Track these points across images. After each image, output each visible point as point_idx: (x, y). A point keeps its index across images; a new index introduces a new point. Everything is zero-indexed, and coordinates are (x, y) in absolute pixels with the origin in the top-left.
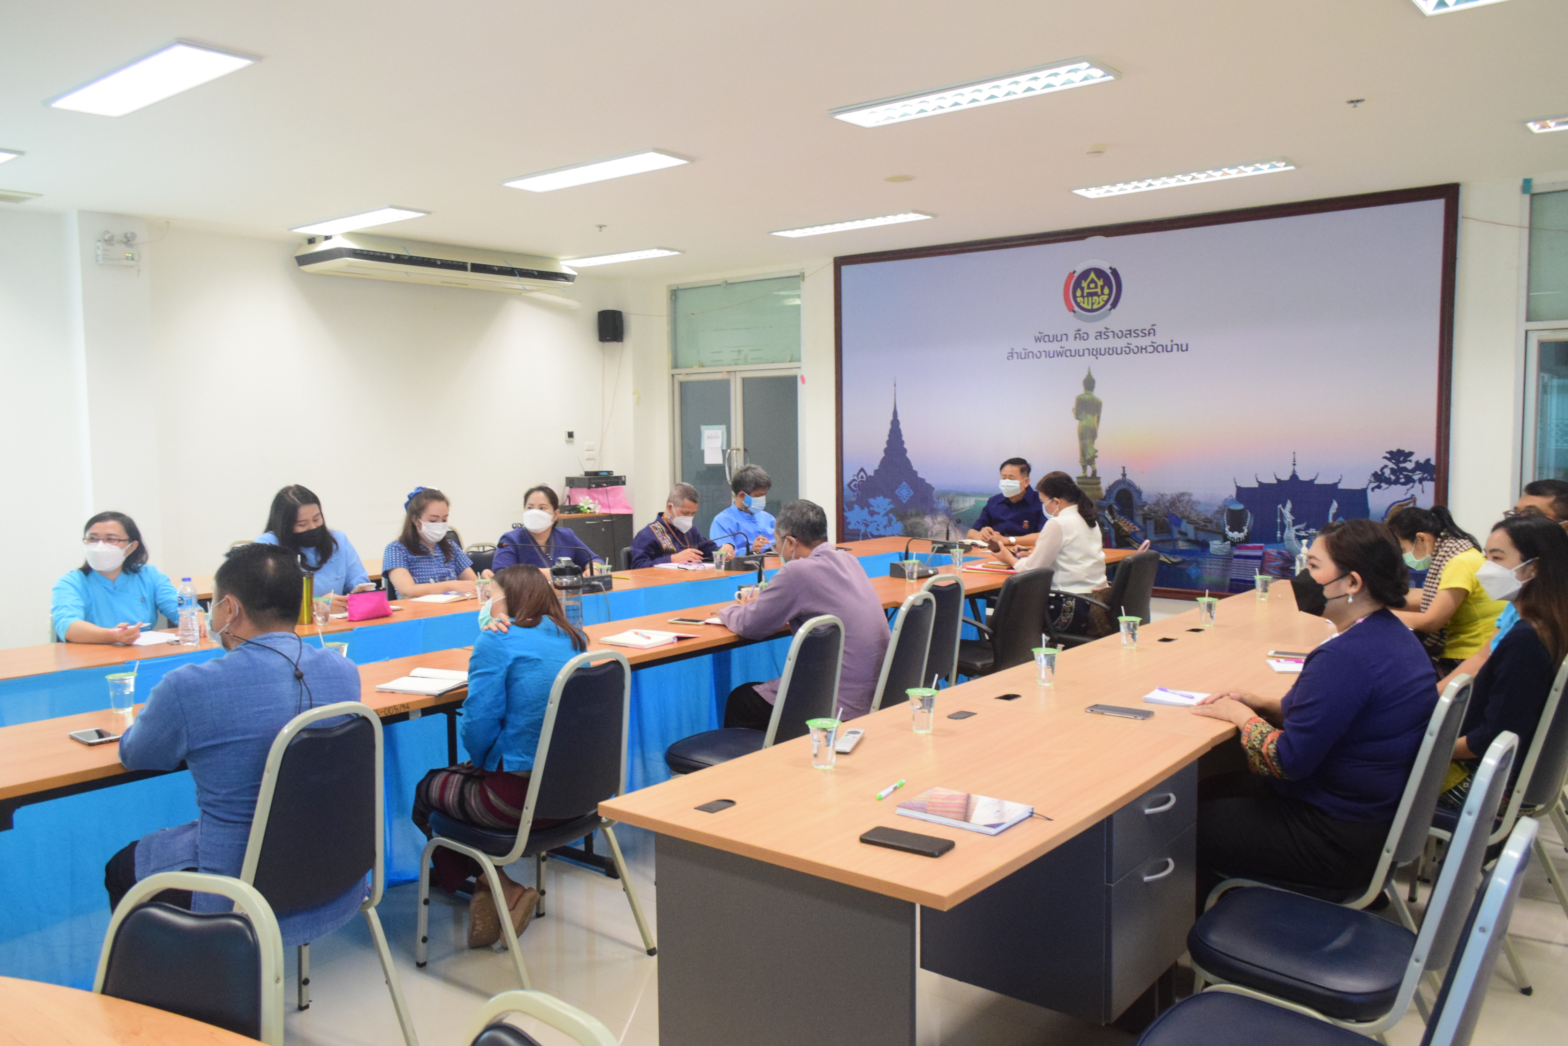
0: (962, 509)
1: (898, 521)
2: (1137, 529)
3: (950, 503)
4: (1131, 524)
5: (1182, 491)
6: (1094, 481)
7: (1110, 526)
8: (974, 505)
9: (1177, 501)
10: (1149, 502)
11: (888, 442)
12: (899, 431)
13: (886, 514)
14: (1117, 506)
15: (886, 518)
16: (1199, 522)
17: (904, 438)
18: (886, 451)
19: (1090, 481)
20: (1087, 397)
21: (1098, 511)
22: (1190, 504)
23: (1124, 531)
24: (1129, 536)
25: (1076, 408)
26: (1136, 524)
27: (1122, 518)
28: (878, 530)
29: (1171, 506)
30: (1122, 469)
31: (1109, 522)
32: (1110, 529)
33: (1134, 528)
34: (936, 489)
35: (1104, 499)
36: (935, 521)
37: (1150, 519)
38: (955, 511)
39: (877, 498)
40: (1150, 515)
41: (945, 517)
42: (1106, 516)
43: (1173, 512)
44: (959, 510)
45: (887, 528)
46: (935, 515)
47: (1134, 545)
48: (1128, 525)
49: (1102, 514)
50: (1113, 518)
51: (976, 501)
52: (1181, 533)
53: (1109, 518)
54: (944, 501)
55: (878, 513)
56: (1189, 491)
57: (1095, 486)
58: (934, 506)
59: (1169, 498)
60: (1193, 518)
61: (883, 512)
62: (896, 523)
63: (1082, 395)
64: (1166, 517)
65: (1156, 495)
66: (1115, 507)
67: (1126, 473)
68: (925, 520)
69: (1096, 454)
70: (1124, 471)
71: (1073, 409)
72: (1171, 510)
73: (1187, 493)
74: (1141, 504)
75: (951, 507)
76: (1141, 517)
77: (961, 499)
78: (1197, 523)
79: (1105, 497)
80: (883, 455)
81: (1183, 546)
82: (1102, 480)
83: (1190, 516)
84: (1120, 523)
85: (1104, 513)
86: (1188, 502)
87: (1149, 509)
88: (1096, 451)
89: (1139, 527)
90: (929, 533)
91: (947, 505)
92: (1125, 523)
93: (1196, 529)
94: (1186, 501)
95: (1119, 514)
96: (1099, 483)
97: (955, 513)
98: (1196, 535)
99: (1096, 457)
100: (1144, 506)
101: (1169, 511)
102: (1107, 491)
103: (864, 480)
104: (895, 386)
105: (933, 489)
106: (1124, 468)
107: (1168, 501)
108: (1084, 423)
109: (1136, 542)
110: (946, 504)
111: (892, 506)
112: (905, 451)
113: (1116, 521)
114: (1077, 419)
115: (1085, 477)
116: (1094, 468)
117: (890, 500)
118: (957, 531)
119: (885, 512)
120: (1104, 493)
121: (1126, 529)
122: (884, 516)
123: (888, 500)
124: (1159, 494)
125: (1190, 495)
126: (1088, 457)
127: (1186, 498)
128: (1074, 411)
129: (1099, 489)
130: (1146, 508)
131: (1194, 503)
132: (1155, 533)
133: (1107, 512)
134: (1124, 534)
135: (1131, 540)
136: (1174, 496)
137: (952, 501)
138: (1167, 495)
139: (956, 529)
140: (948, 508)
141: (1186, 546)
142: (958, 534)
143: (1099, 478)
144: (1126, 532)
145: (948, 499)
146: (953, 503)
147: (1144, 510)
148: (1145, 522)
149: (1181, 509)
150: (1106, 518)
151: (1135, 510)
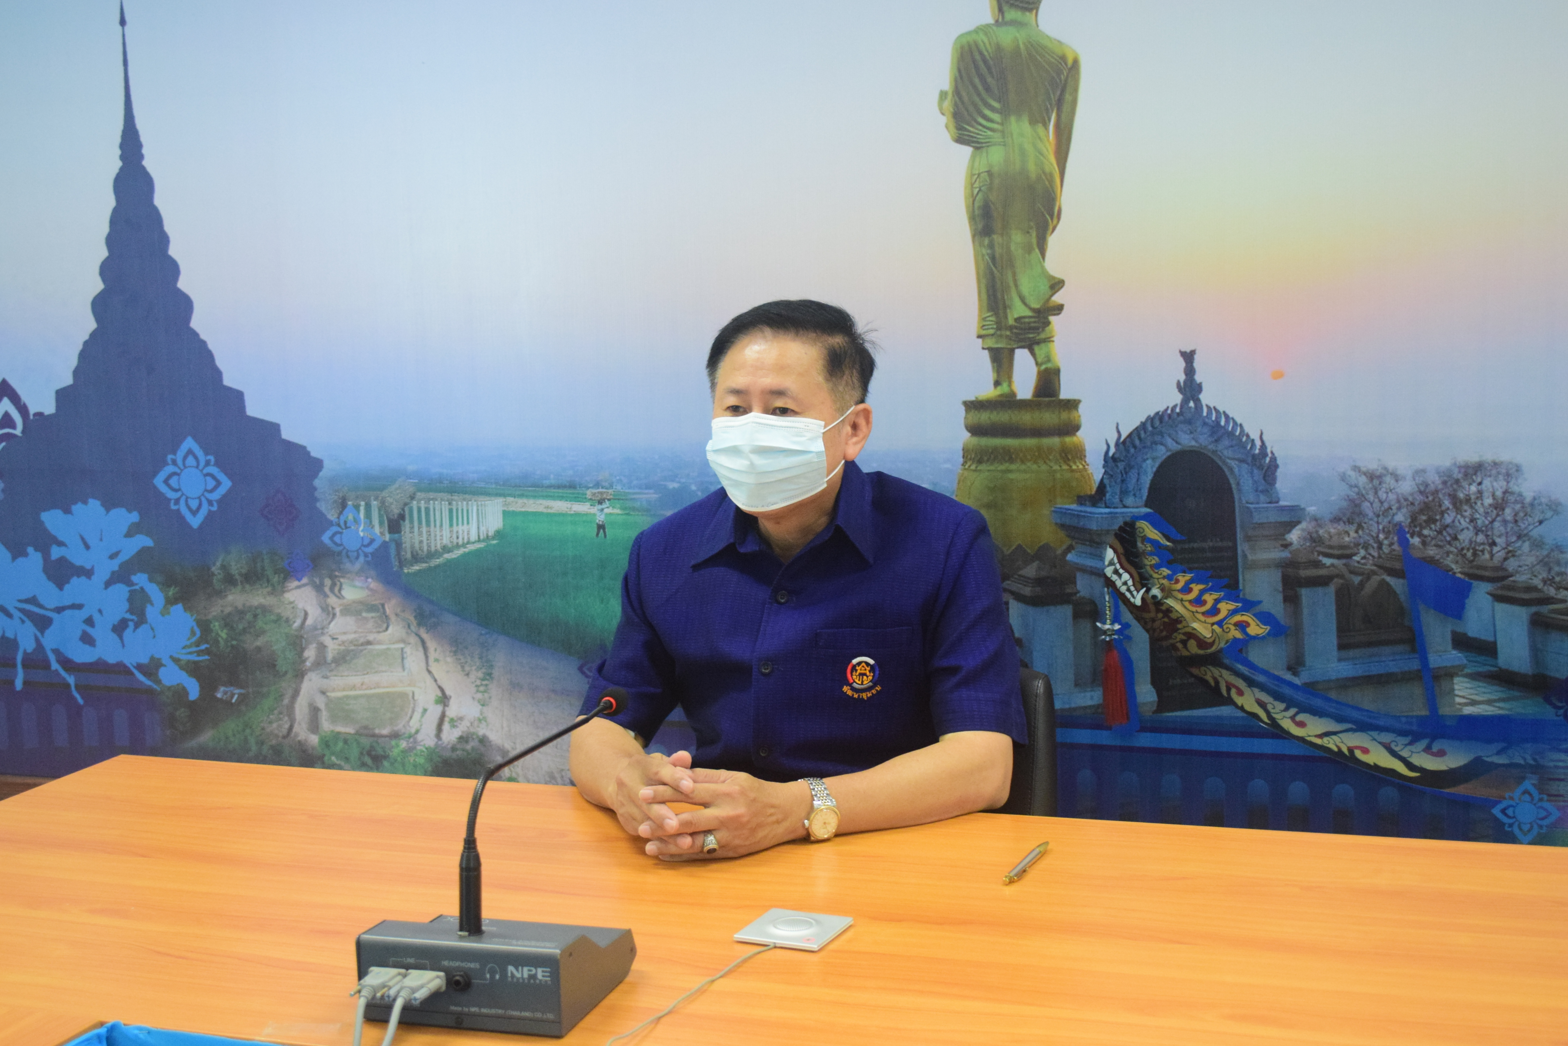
0: (446, 549)
1: (171, 602)
2: (1255, 629)
3: (395, 525)
4: (1225, 607)
5: (1471, 456)
6: (1049, 418)
7: (1127, 616)
8: (498, 534)
9: (1447, 503)
10: (1312, 509)
11: (105, 270)
12: (155, 218)
13: (121, 576)
14: (1155, 525)
15: (121, 591)
16: (1552, 592)
17: (173, 251)
18: (99, 305)
19: (1026, 418)
20: (1007, 37)
21: (1070, 549)
22: (1508, 513)
23: (1192, 635)
24: (1215, 660)
25: (957, 92)
26: (1248, 606)
27: (1183, 579)
28: (87, 639)
29: (1414, 519)
30: (1182, 364)
31: (1118, 595)
32: (1126, 626)
33: (1242, 626)
34: (329, 468)
35: (1099, 496)
36: (332, 600)
37: (1322, 582)
38: (416, 558)
39: (77, 508)
40: (1317, 564)
41: (373, 584)
42: (1109, 571)
43: (1431, 552)
44: (431, 555)
45: (128, 633)
46: (332, 577)
47: (1239, 701)
48: (1214, 611)
49: (1090, 563)
50: (1143, 581)
51: (505, 514)
52: (1461, 642)
53: (1124, 580)
54: (368, 515)
55: (88, 573)
56: (1504, 456)
57: (1055, 441)
58: (326, 538)
59: (1407, 487)
60: (1522, 578)
61: (105, 569)
62: (164, 612)
63: (983, 29)
64: (1392, 572)
65: (1343, 478)
66: (1152, 533)
67: (1198, 378)
68: (289, 596)
69: (1057, 298)
70: (1190, 371)
71: (943, 95)
72: (1416, 541)
73: (1495, 464)
74: (1273, 517)
75: (399, 545)
76: (1276, 576)
77: (440, 508)
78: (1548, 600)
79: (1102, 487)
80: (91, 324)
81: (1473, 703)
82: (1084, 413)
83: (1512, 565)
84: (1170, 602)
85: (1102, 558)
86: (1499, 506)
87: (1314, 540)
88: (1057, 285)
89: (1265, 618)
90: (310, 653)
91: (379, 532)
92: (1199, 601)
93: (1539, 624)
94: (1488, 501)
95: (1169, 564)
96: (1072, 428)
97: (416, 568)
98: (1536, 652)
99: (1059, 309)
100: (1290, 525)
101: (1404, 542)
102: (1110, 461)
103: (18, 431)
104: (123, 22)
105: (317, 465)
106: (1188, 357)
107: (1404, 501)
108: (996, 156)
109: (1251, 683)
110: (377, 530)
111: (143, 541)
112: (185, 305)
113: (1155, 591)
114: (960, 140)
115: (1008, 402)
116: (1048, 359)
117: (134, 517)
118: (431, 645)
119: (115, 565)
120: (1096, 470)
121: (1202, 628)
122: (108, 584)
123: (125, 518)
124: (1356, 468)
125: (1512, 472)
126: (1018, 310)
127: (1493, 486)
128: (948, 104)
129: (1078, 453)
130: (1294, 536)
131: (1528, 508)
132: (1341, 647)
133: (1110, 554)
134: (1193, 648)
135: (1227, 676)
136: (1434, 480)
137: (402, 517)
138: (1397, 478)
139: (423, 633)
140: (385, 545)
141: (1489, 702)
142: (432, 655)
143: (1072, 405)
144: (1202, 643)
145: (383, 506)
146: (406, 526)
147: (1286, 546)
148: (1291, 599)
149: (1465, 537)
150: (1110, 583)
151: (1242, 547)
